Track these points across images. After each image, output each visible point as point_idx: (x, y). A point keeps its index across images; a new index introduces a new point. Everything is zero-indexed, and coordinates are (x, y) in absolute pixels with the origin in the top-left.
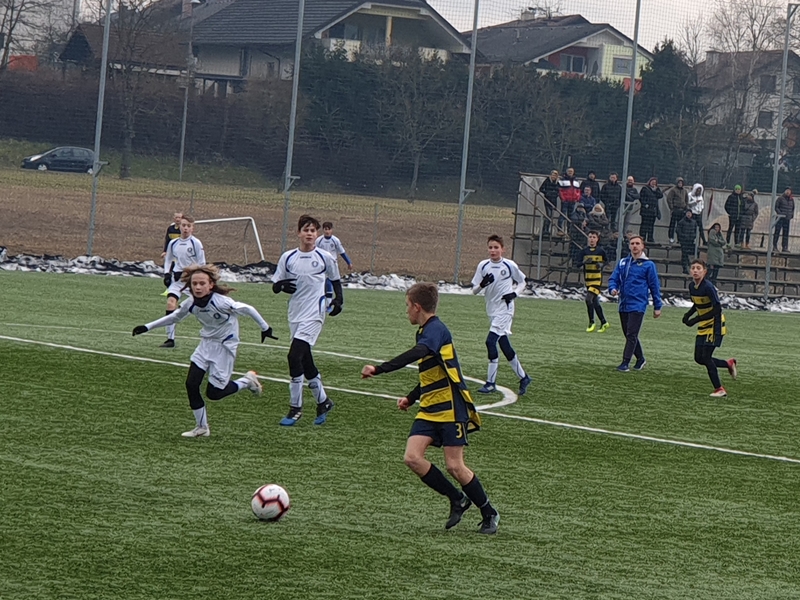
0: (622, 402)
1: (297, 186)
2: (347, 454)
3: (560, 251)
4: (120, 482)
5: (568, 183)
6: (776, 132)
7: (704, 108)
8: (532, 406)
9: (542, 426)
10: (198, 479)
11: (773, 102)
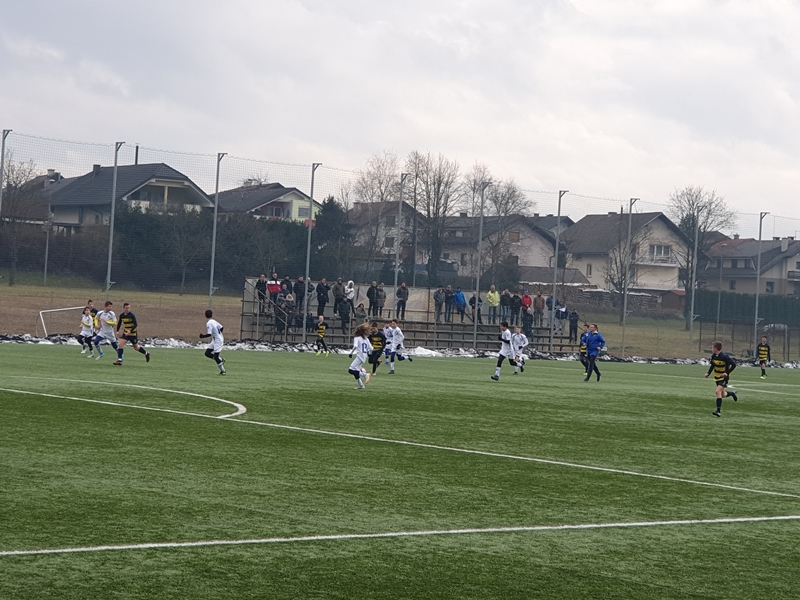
0: (308, 411)
1: (114, 287)
2: (146, 445)
3: (270, 322)
4: (12, 465)
5: (274, 282)
6: (396, 249)
7: (353, 237)
8: (255, 415)
9: (261, 426)
10: (59, 463)
11: (394, 232)
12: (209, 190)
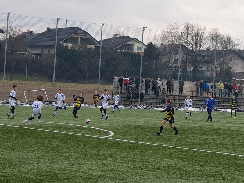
0: (141, 134)
1: (56, 81)
2: (70, 150)
3: (125, 96)
4: (12, 158)
5: (126, 79)
6: (179, 64)
7: (160, 59)
8: (118, 136)
9: (121, 141)
10: (32, 158)
11: (178, 57)
12: (98, 39)
